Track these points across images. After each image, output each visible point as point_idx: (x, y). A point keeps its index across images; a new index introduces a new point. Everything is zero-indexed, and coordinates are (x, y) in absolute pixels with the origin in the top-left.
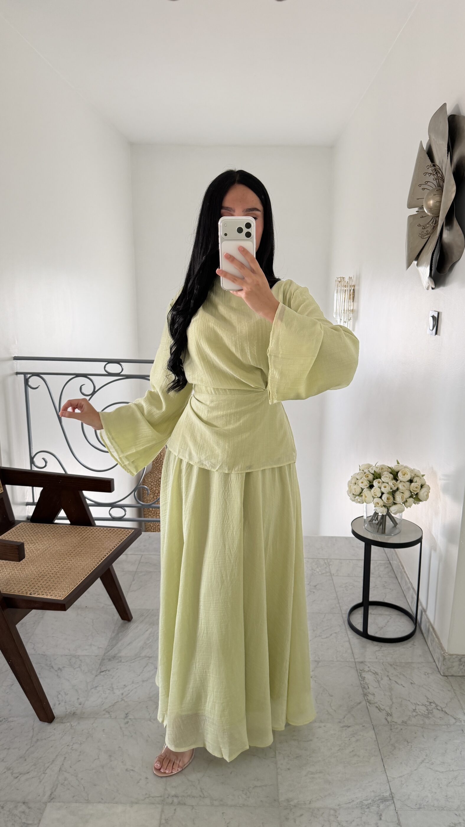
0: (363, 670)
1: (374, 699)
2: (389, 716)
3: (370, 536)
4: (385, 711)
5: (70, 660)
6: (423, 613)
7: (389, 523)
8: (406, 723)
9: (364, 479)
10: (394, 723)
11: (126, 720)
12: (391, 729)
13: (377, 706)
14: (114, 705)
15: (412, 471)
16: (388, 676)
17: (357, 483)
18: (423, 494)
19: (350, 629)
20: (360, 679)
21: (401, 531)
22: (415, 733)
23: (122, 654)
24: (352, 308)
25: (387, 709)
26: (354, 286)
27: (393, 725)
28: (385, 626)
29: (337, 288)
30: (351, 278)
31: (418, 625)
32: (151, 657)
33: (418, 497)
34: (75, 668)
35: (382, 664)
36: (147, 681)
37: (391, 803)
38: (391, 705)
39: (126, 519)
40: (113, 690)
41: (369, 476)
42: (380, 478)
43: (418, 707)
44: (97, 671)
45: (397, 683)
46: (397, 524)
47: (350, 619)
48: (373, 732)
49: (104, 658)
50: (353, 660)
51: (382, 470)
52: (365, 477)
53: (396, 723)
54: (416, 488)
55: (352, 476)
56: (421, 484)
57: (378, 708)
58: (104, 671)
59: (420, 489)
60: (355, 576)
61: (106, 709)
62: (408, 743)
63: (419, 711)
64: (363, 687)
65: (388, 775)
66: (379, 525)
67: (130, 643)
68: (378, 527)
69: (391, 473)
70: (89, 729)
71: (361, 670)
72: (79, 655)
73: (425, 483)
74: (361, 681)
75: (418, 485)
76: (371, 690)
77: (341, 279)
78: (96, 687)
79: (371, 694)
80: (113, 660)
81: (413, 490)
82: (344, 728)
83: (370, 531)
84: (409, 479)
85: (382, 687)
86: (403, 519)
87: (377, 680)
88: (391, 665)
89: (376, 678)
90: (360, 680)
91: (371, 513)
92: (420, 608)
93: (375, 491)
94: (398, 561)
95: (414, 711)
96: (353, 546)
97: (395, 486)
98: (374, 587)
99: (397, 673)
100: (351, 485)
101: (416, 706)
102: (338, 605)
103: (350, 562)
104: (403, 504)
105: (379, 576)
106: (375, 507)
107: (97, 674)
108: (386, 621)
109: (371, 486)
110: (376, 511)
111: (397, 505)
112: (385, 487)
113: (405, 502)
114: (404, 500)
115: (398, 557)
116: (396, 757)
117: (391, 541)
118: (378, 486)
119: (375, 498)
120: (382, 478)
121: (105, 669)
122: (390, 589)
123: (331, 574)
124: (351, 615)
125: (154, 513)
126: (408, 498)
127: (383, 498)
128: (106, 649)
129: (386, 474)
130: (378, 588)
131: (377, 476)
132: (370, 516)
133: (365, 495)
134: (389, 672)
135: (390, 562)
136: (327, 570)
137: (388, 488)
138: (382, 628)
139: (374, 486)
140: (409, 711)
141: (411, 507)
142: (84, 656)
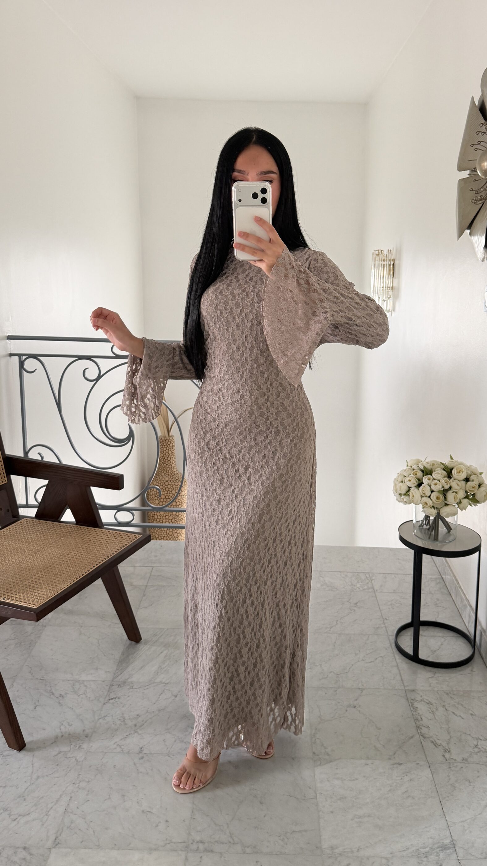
0: (415, 699)
1: (429, 732)
2: (447, 752)
3: (420, 544)
4: (442, 746)
5: (73, 685)
6: (483, 634)
7: (442, 529)
8: (467, 760)
9: (412, 477)
10: (453, 761)
11: (141, 755)
12: (450, 768)
13: (433, 741)
14: (126, 738)
15: (468, 468)
16: (444, 706)
17: (404, 481)
18: (481, 493)
19: (398, 652)
20: (412, 709)
21: (456, 537)
22: (478, 772)
23: (134, 679)
24: (392, 285)
25: (445, 744)
26: (394, 260)
28: (438, 650)
29: (375, 262)
30: (391, 250)
31: (477, 647)
32: (168, 683)
33: (476, 497)
34: (78, 694)
35: (437, 692)
36: (163, 710)
37: (453, 852)
38: (448, 740)
39: (133, 524)
40: (124, 721)
41: (419, 474)
42: (431, 474)
43: (480, 743)
44: (105, 698)
45: (455, 714)
46: (452, 529)
47: (398, 641)
48: (429, 769)
49: (113, 684)
50: (402, 687)
51: (434, 467)
52: (413, 475)
53: (455, 760)
54: (473, 487)
55: (398, 473)
56: (479, 483)
57: (434, 743)
58: (113, 698)
59: (478, 489)
60: (402, 593)
61: (116, 742)
62: (470, 783)
63: (482, 747)
64: (415, 718)
65: (448, 820)
66: (430, 530)
67: (142, 667)
68: (429, 533)
69: (444, 470)
70: (98, 765)
71: (412, 700)
72: (83, 681)
73: (484, 482)
74: (413, 711)
75: (475, 484)
76: (425, 722)
77: (379, 252)
78: (105, 717)
79: (424, 726)
80: (123, 686)
81: (470, 490)
82: (395, 766)
83: (420, 536)
84: (465, 477)
85: (437, 718)
86: (458, 524)
87: (432, 711)
88: (447, 694)
89: (430, 709)
90: (411, 711)
91: (421, 516)
92: (478, 628)
93: (424, 489)
94: (452, 574)
95: (476, 747)
96: (398, 559)
97: (447, 484)
98: (424, 605)
99: (455, 704)
100: (397, 483)
101: (478, 741)
102: (383, 626)
103: (395, 577)
104: (456, 506)
105: (430, 593)
106: (425, 509)
107: (106, 701)
108: (439, 643)
109: (420, 485)
110: (427, 514)
111: (449, 506)
112: (436, 484)
113: (459, 503)
114: (458, 501)
115: (451, 570)
116: (456, 799)
117: (445, 549)
118: (427, 483)
119: (423, 497)
120: (433, 475)
121: (115, 697)
122: (443, 607)
123: (374, 590)
124: (398, 636)
125: (161, 518)
126: (462, 499)
127: (431, 497)
128: (115, 674)
129: (438, 470)
130: (429, 606)
131: (427, 472)
132: (420, 520)
133: (413, 494)
134: (444, 702)
135: (442, 577)
136: (370, 586)
137: (439, 485)
138: (435, 651)
139: (423, 483)
140: (470, 746)
141: (465, 510)
142: (89, 681)
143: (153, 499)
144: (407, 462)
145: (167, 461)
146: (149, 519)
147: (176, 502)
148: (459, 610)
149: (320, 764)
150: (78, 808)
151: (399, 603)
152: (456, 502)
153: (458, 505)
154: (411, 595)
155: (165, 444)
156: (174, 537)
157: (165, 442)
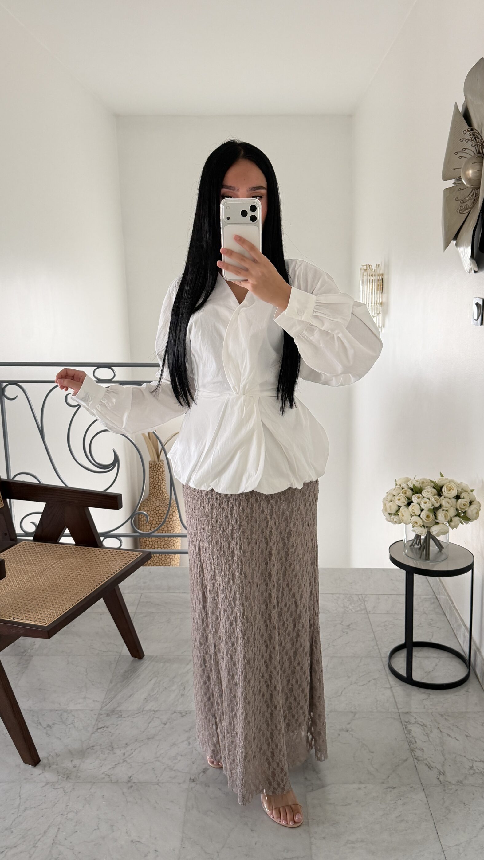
0: (409, 721)
1: (422, 755)
2: (441, 774)
3: (411, 562)
5: (61, 715)
6: (478, 654)
7: (433, 548)
8: (461, 782)
9: (401, 495)
10: (448, 783)
11: (130, 784)
12: (444, 790)
13: (428, 763)
14: (114, 767)
15: (458, 485)
16: (438, 728)
17: (393, 500)
18: (472, 511)
19: (391, 674)
20: (406, 732)
21: (448, 556)
22: (473, 794)
23: (123, 707)
24: (381, 301)
25: (439, 767)
26: (382, 275)
27: (447, 785)
28: (433, 671)
29: (363, 277)
30: (379, 265)
31: (472, 667)
32: (157, 711)
33: (467, 515)
34: (67, 724)
35: (432, 714)
36: (153, 738)
38: (444, 762)
40: (112, 750)
41: (407, 492)
42: (421, 493)
43: (475, 764)
44: (94, 728)
45: (449, 736)
46: (443, 548)
47: (391, 663)
48: (423, 793)
49: (101, 713)
50: (396, 710)
51: (424, 485)
52: (402, 493)
53: (450, 782)
54: (464, 505)
55: (387, 493)
56: (470, 501)
57: (428, 766)
58: (102, 727)
59: (469, 506)
60: (396, 613)
61: (105, 772)
62: (465, 805)
63: (477, 769)
64: (409, 741)
65: (442, 843)
66: (421, 549)
67: (131, 695)
68: (420, 552)
69: (434, 488)
70: (86, 795)
71: (406, 722)
72: (71, 710)
73: (475, 499)
74: (407, 734)
75: (466, 502)
76: (419, 744)
77: (367, 267)
78: (93, 746)
79: (419, 749)
80: (111, 715)
81: (461, 508)
82: (389, 790)
83: (412, 557)
84: (456, 494)
85: (431, 740)
86: (450, 543)
87: (426, 733)
88: (442, 716)
89: (425, 731)
90: (405, 733)
91: (412, 536)
92: (473, 648)
93: (413, 508)
94: (446, 594)
95: (471, 769)
96: (392, 579)
97: (437, 503)
98: (418, 626)
99: (450, 725)
100: (387, 502)
101: (473, 763)
102: (376, 647)
103: (389, 598)
104: (447, 524)
105: (425, 613)
106: (415, 528)
107: (94, 731)
108: (434, 664)
109: (409, 503)
110: (418, 534)
111: (439, 525)
112: (425, 503)
113: (450, 521)
114: (449, 519)
115: (445, 590)
116: (451, 822)
117: (436, 568)
118: (417, 502)
119: (413, 516)
120: (423, 493)
121: (103, 726)
122: (438, 627)
123: (367, 611)
124: (392, 658)
125: (153, 544)
126: (453, 517)
127: (421, 516)
128: (103, 703)
129: (427, 489)
130: (423, 626)
131: (416, 490)
132: (411, 539)
133: (402, 513)
134: (439, 724)
135: (436, 597)
136: (362, 607)
137: (429, 504)
138: (429, 672)
139: (413, 502)
140: (466, 768)
141: (456, 528)
142: (77, 710)
143: (144, 525)
144: (396, 481)
145: (157, 486)
146: (141, 545)
147: (168, 528)
148: (454, 630)
149: (312, 789)
150: (65, 839)
151: (392, 624)
152: (447, 520)
153: (449, 523)
154: (404, 615)
155: (155, 469)
156: (167, 563)
157: (155, 467)
